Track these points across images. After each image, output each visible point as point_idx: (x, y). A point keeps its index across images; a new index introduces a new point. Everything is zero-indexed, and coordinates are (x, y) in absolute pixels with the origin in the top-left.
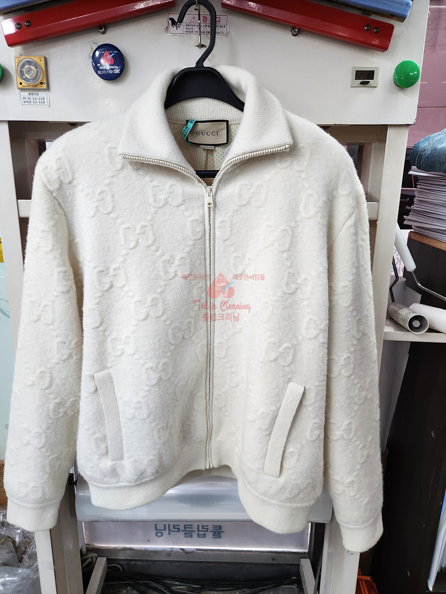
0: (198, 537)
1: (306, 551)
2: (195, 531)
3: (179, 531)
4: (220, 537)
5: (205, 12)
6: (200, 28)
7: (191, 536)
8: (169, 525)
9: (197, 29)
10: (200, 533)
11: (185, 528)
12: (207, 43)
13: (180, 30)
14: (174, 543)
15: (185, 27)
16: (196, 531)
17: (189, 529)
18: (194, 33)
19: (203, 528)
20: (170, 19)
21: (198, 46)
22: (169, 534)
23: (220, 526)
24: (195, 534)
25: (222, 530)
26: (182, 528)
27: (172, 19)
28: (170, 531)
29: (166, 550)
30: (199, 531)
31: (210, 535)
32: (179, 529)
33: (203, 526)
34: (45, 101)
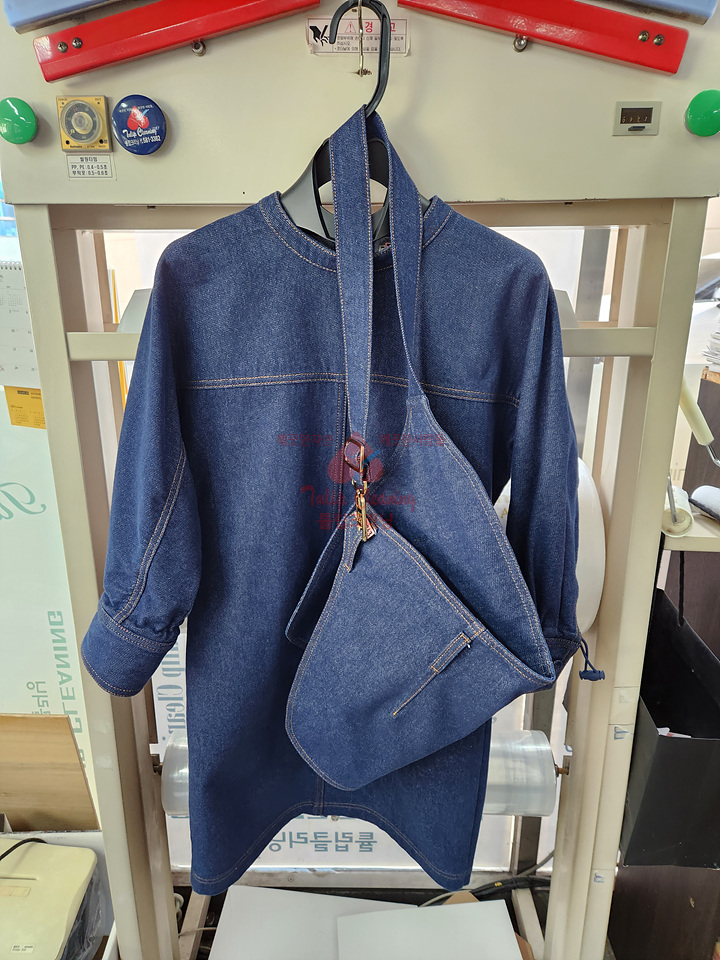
0: (337, 850)
1: (507, 869)
2: (331, 842)
3: (306, 842)
4: (371, 850)
5: (369, 14)
6: (361, 42)
7: (326, 849)
8: (291, 833)
9: (356, 44)
10: (340, 844)
11: (316, 837)
12: (372, 64)
13: (327, 46)
14: (300, 860)
16: (334, 841)
17: (323, 840)
18: (351, 50)
19: (344, 837)
20: (312, 28)
21: (358, 73)
22: (291, 846)
23: (372, 834)
24: (331, 846)
25: (374, 839)
26: (311, 837)
27: (314, 29)
28: (291, 842)
29: (286, 872)
30: (337, 841)
31: (354, 847)
32: (306, 839)
33: (344, 834)
34: (108, 170)
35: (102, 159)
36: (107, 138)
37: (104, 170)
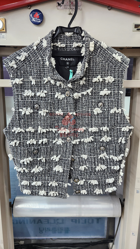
0: (58, 233)
1: (105, 237)
2: (57, 230)
3: (50, 231)
4: (68, 233)
6: (70, 6)
7: (55, 233)
8: (46, 228)
9: (69, 7)
10: (59, 231)
12: (73, 13)
13: (62, 8)
14: (48, 236)
15: (64, 6)
17: (54, 230)
18: (67, 9)
19: (60, 229)
21: (69, 14)
22: (45, 232)
23: (68, 228)
25: (69, 230)
27: (58, 3)
29: (44, 239)
31: (63, 232)
34: (5, 37)
35: (3, 34)
36: (5, 29)
37: (4, 37)
